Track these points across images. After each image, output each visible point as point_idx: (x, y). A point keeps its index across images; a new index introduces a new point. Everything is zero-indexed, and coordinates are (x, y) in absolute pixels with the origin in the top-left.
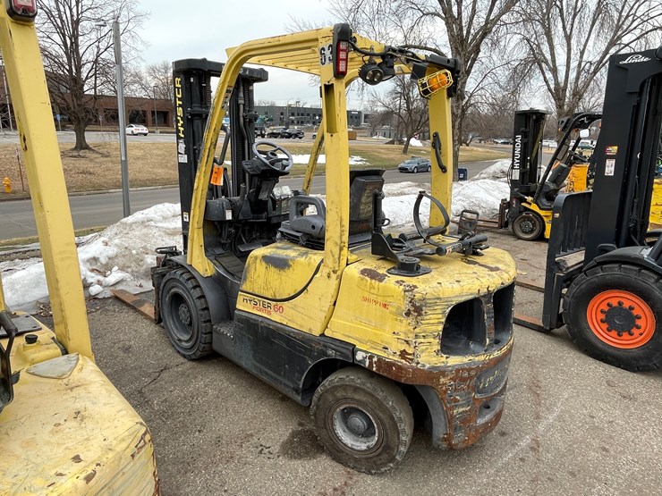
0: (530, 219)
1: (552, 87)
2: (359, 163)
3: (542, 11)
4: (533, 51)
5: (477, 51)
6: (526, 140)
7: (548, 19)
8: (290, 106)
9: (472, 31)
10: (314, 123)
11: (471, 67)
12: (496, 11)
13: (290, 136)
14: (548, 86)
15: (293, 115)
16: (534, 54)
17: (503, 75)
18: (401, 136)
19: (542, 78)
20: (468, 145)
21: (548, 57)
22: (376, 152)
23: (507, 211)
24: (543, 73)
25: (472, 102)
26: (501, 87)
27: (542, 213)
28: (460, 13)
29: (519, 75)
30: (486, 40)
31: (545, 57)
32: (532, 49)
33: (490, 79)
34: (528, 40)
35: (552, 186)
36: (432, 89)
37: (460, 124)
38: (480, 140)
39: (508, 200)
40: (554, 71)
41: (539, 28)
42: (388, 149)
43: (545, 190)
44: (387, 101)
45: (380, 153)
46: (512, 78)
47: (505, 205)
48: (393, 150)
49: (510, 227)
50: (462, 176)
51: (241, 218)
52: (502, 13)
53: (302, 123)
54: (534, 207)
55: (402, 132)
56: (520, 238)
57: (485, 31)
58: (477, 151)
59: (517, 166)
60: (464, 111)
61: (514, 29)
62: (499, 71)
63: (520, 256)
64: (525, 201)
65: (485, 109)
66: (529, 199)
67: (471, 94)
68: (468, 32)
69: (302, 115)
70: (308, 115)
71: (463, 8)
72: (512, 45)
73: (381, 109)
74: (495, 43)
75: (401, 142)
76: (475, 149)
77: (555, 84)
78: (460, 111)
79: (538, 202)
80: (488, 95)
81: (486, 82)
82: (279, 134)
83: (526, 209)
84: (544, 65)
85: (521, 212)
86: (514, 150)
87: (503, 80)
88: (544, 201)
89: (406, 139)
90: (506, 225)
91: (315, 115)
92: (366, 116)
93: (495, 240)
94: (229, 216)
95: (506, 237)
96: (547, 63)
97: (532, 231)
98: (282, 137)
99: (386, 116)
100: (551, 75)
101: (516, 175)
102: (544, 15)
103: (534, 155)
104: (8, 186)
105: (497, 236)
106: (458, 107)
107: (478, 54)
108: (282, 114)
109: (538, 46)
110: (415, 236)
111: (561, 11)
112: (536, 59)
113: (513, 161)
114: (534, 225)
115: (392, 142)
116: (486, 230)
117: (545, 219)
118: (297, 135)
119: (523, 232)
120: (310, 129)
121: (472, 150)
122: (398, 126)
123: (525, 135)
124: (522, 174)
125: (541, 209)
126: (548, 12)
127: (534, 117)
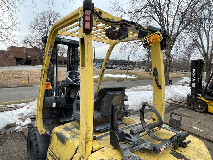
0: (201, 104)
1: (203, 53)
2: (134, 78)
3: (197, 28)
4: (195, 41)
5: (175, 41)
6: (197, 71)
7: (200, 31)
8: (113, 59)
9: (172, 35)
10: (121, 65)
11: (172, 46)
12: (180, 28)
13: (112, 68)
14: (201, 52)
15: (114, 62)
16: (195, 42)
17: (184, 49)
18: (149, 69)
19: (198, 50)
20: (172, 72)
21: (200, 43)
22: (140, 74)
23: (190, 99)
24: (199, 48)
25: (173, 58)
26: (184, 53)
27: (206, 101)
28: (168, 29)
29: (190, 49)
30: (178, 37)
31: (199, 43)
32: (194, 40)
33: (180, 50)
34: (192, 38)
35: (210, 90)
36: (151, 43)
37: (169, 65)
38: (177, 71)
39: (190, 95)
40: (203, 48)
41: (196, 34)
42: (144, 73)
43: (207, 92)
44: (144, 58)
45: (142, 74)
46: (187, 50)
47: (189, 97)
48: (146, 73)
49: (192, 106)
50: (170, 83)
51: (60, 106)
52: (183, 29)
53: (117, 64)
54: (202, 99)
55: (149, 67)
56: (196, 111)
57: (177, 34)
58: (176, 74)
59: (193, 81)
60: (170, 61)
61: (187, 35)
62: (183, 47)
63: (198, 120)
64: (198, 96)
65: (178, 60)
66: (200, 95)
67: (173, 55)
68: (171, 35)
69: (117, 62)
70: (119, 62)
71: (169, 27)
72: (187, 39)
73: (142, 60)
74: (181, 39)
75: (149, 71)
76: (175, 73)
77: (204, 52)
78: (169, 61)
79: (204, 96)
80: (179, 55)
81: (178, 51)
82: (109, 68)
83: (199, 99)
84: (199, 46)
85: (196, 100)
86: (192, 75)
87: (184, 50)
88: (207, 96)
89: (150, 70)
90: (190, 105)
91: (121, 62)
92: (137, 63)
93: (186, 112)
94: (54, 105)
95: (190, 110)
96: (200, 45)
97: (202, 109)
98: (110, 69)
99: (144, 63)
100: (202, 49)
101: (193, 85)
102: (198, 30)
103: (201, 77)
104: (25, 82)
105: (186, 109)
106: (168, 59)
107: (175, 42)
108: (111, 62)
109: (196, 40)
110: (140, 131)
111: (204, 28)
112: (196, 44)
113: (192, 79)
114: (203, 106)
115: (146, 71)
116: (181, 107)
117: (208, 104)
118: (114, 68)
119: (198, 109)
120: (119, 67)
121: (174, 74)
122: (148, 66)
123: (196, 69)
124: (196, 85)
125: (205, 99)
126: (199, 28)
127: (200, 63)
